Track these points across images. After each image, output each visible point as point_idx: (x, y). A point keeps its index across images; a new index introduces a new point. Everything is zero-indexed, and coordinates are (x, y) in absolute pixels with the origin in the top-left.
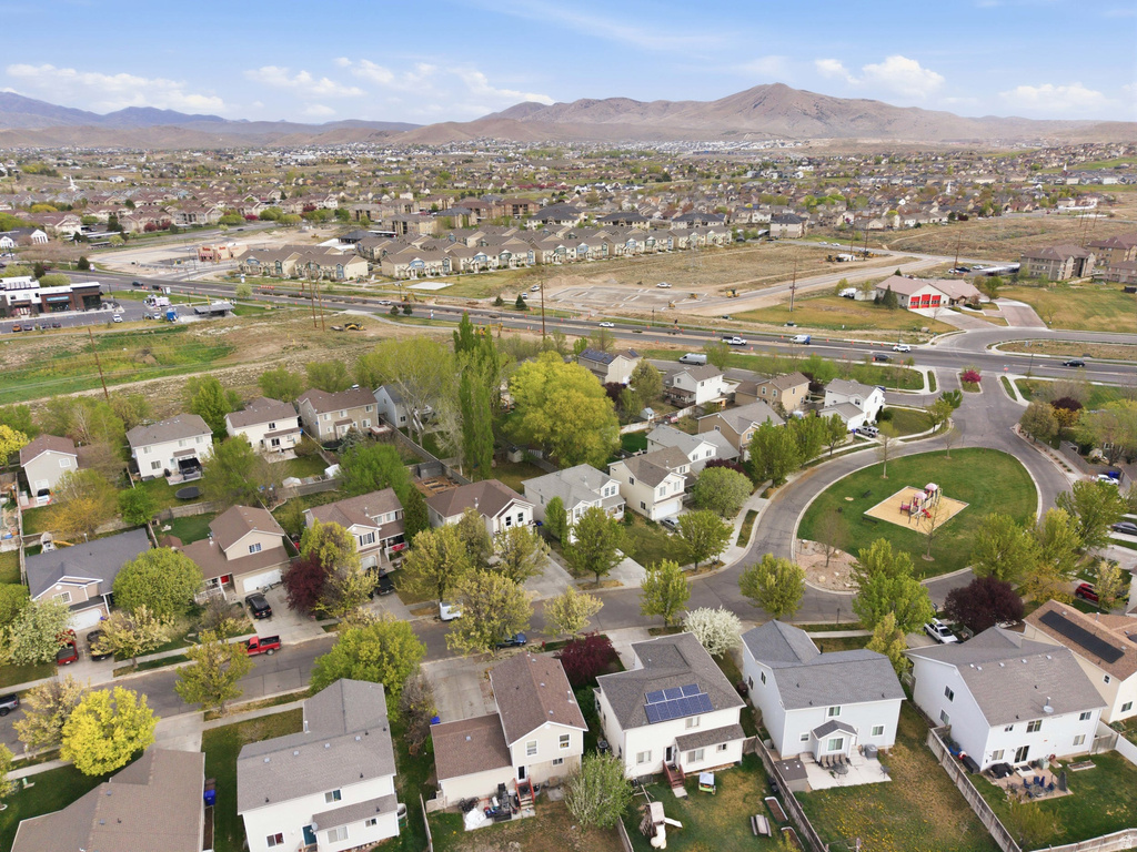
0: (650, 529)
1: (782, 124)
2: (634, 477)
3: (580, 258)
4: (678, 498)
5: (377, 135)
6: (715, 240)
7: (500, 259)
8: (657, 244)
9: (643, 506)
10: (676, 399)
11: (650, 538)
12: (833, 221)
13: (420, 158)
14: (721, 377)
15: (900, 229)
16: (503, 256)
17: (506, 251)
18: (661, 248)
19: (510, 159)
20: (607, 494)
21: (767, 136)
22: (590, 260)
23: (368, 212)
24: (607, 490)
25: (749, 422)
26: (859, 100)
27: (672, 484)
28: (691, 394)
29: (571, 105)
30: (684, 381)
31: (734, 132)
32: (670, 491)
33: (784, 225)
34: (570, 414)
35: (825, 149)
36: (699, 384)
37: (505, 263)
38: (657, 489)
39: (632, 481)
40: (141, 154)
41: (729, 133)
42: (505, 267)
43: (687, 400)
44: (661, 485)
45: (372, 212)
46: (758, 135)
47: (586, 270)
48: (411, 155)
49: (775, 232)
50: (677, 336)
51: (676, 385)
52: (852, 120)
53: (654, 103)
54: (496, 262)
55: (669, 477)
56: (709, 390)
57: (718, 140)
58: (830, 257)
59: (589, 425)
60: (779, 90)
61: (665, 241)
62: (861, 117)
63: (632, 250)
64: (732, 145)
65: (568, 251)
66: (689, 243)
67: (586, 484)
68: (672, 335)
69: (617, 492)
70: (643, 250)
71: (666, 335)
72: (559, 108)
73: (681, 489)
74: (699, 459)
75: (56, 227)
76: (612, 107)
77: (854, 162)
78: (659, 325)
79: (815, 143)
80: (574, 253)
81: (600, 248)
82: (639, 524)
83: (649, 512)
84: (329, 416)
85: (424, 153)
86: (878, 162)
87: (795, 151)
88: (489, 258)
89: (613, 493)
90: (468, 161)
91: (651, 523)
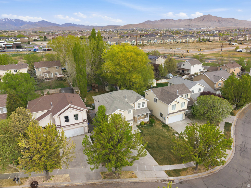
0: (164, 130)
1: (209, 24)
2: (157, 98)
3: (155, 43)
4: (183, 112)
5: (114, 27)
6: (194, 41)
7: (132, 43)
8: (177, 41)
9: (161, 115)
10: (182, 72)
11: (164, 137)
12: (228, 38)
13: (122, 31)
14: (201, 65)
15: (248, 40)
16: (133, 42)
17: (133, 40)
18: (178, 42)
19: (143, 31)
20: (139, 107)
21: (206, 26)
22: (157, 44)
23: (104, 36)
24: (139, 104)
25: (219, 78)
26: (230, 18)
27: (180, 104)
28: (188, 70)
29: (158, 21)
30: (186, 65)
31: (197, 26)
32: (178, 108)
33: (214, 38)
34: (124, 63)
35: (221, 29)
36: (192, 66)
37: (133, 44)
38: (170, 106)
39: (156, 100)
40: (65, 31)
41: (196, 26)
42: (133, 45)
43: (186, 72)
44: (173, 103)
45: (105, 36)
46: (203, 26)
47: (156, 46)
48: (121, 30)
49: (211, 40)
50: (182, 58)
51: (182, 67)
52: (228, 23)
53: (178, 20)
54: (131, 43)
55: (178, 99)
56: (196, 69)
57: (193, 27)
58: (230, 44)
59: (134, 69)
60: (209, 16)
61: (179, 40)
62: (230, 22)
63: (170, 42)
64: (196, 29)
65: (151, 41)
66: (186, 41)
67: (126, 99)
68: (181, 58)
69: (146, 106)
70: (173, 42)
71: (179, 58)
72: (155, 21)
73: (186, 107)
74: (195, 92)
75: (32, 38)
76: (168, 21)
77: (229, 31)
78: (176, 56)
79: (218, 28)
80: (153, 42)
81: (160, 41)
82: (158, 126)
83: (165, 119)
84: (40, 70)
85: (124, 30)
86: (236, 31)
87: (213, 29)
88: (129, 42)
89: (143, 106)
90: (133, 31)
91: (166, 126)
